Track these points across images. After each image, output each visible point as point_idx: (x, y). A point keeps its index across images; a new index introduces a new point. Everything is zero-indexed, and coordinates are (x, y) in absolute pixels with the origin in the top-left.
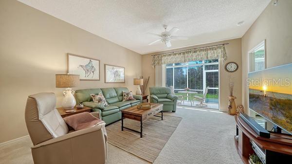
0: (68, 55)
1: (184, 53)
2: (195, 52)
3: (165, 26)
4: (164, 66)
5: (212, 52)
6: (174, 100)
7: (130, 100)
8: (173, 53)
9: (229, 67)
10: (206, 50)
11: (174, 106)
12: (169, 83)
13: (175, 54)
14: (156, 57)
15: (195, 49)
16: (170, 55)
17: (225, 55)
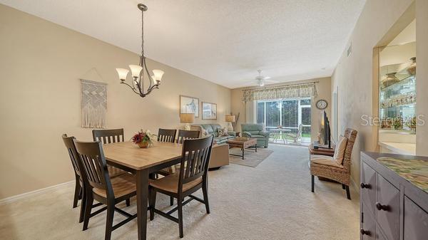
0: (180, 96)
1: (276, 90)
2: (287, 88)
3: (259, 71)
4: (255, 101)
5: (304, 89)
6: (267, 136)
7: (225, 135)
8: (266, 89)
9: (319, 104)
10: (299, 87)
11: (266, 142)
12: (260, 120)
13: (268, 90)
14: (247, 92)
15: (287, 86)
16: (262, 91)
17: (315, 93)
